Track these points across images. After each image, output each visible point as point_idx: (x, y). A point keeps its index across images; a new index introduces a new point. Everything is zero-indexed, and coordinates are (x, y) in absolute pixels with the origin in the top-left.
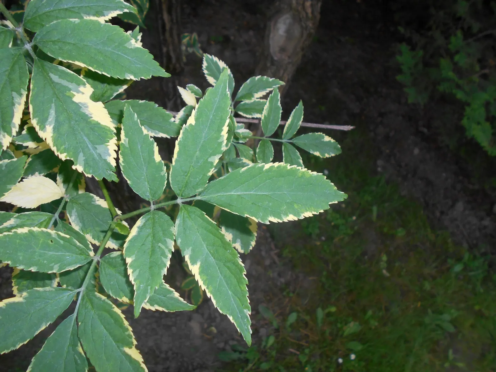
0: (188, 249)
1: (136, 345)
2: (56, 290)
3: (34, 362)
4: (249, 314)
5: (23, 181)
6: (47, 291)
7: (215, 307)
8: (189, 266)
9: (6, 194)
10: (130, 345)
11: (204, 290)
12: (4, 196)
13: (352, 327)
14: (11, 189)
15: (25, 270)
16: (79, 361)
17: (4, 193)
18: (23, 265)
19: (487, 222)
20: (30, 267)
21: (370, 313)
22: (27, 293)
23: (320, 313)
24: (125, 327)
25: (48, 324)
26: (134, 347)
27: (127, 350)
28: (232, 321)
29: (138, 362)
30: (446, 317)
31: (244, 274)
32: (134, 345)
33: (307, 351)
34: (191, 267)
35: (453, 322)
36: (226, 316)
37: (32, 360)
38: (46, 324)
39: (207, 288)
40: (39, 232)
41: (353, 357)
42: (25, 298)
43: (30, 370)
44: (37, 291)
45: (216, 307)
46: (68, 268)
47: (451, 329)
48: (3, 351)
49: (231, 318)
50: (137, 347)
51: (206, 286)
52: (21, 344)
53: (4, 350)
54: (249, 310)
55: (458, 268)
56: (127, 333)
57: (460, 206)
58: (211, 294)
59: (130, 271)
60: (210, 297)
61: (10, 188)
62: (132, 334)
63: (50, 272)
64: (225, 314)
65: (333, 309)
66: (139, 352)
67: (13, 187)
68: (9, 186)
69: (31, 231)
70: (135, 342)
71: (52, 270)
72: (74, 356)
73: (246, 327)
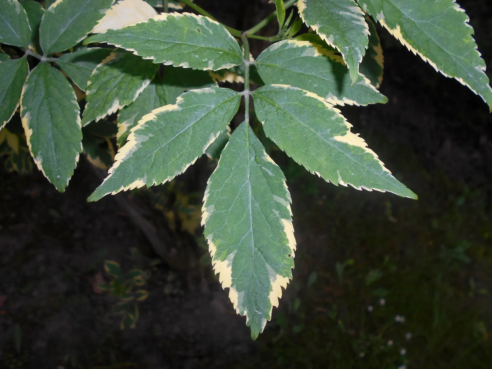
0: (379, 13)
1: (351, 128)
2: (217, 92)
3: (211, 185)
4: (484, 71)
5: (118, 3)
6: (206, 93)
7: (437, 71)
8: (389, 31)
9: (100, 21)
10: (342, 131)
11: (417, 54)
12: (98, 25)
13: (374, 275)
14: (105, 15)
15: (174, 66)
16: (270, 173)
17: (97, 21)
18: (171, 60)
19: (476, 155)
20: (181, 63)
21: (387, 258)
22: (183, 97)
23: (339, 268)
24: (329, 111)
25: (218, 134)
26: (349, 132)
27: (338, 138)
28: (463, 83)
29: (359, 148)
30: (460, 249)
31: (467, 22)
32: (348, 129)
33: (334, 307)
34: (391, 32)
35: (468, 252)
36: (454, 79)
37: (208, 183)
38: (215, 135)
39: (419, 51)
40: (181, 18)
41: (382, 302)
42: (179, 105)
43: (208, 196)
44: (194, 93)
45: (439, 71)
46: (224, 67)
47: (467, 260)
48: (165, 179)
49: (461, 81)
50: (353, 131)
51: (417, 50)
52: (188, 166)
53: (167, 177)
54: (482, 65)
55: (461, 201)
56: (333, 118)
57: (448, 144)
58: (427, 58)
59: (323, 37)
60: (427, 61)
61: (104, 13)
62: (342, 116)
63: (205, 69)
64: (451, 77)
65: (351, 262)
66: (359, 136)
67: (108, 12)
68: (101, 12)
69: (171, 18)
70: (349, 125)
71: (207, 67)
72: (261, 169)
73: (484, 86)
